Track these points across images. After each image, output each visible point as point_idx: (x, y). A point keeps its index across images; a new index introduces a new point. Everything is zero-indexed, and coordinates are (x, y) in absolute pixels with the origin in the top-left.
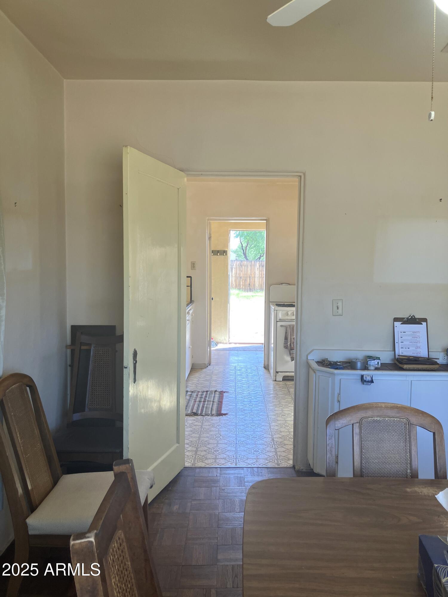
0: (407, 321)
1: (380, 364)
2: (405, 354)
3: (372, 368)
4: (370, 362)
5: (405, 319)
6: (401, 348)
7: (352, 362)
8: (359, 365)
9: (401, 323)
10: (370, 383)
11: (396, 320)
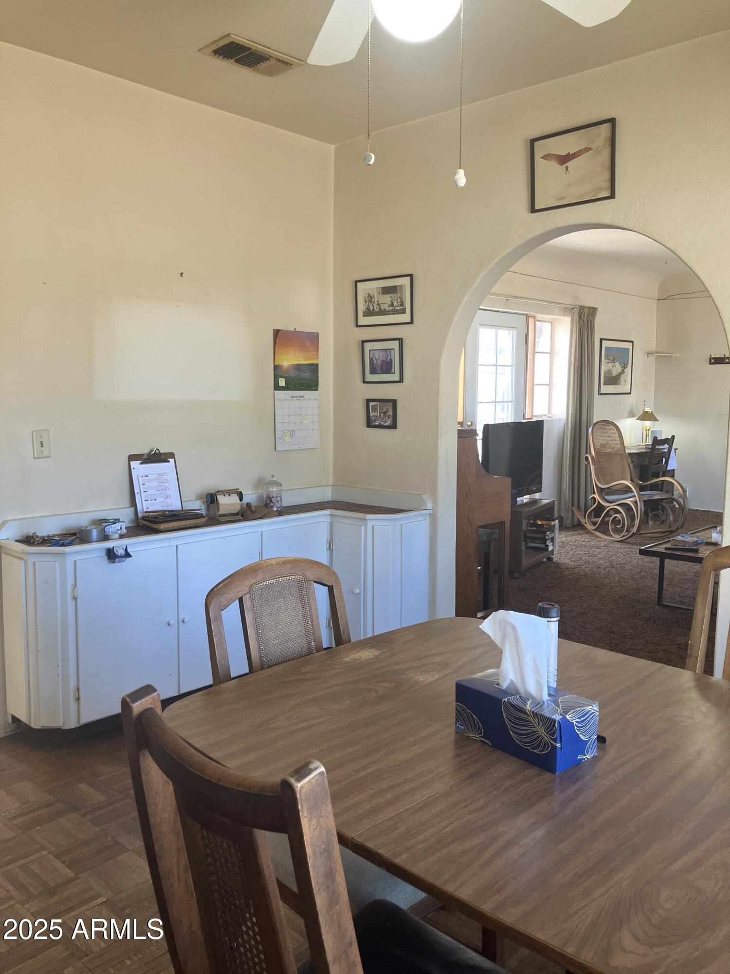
0: (149, 459)
1: (123, 528)
2: (151, 509)
3: (117, 536)
4: (109, 528)
5: (145, 455)
6: (145, 500)
7: (82, 531)
8: (95, 534)
9: (140, 461)
10: (124, 559)
11: (132, 458)
